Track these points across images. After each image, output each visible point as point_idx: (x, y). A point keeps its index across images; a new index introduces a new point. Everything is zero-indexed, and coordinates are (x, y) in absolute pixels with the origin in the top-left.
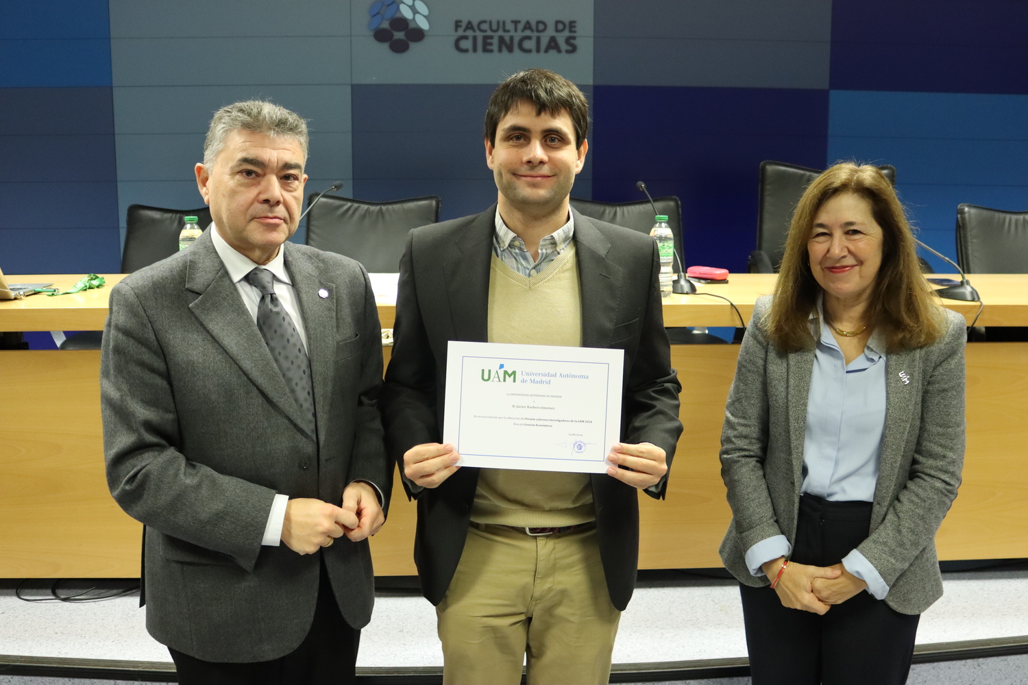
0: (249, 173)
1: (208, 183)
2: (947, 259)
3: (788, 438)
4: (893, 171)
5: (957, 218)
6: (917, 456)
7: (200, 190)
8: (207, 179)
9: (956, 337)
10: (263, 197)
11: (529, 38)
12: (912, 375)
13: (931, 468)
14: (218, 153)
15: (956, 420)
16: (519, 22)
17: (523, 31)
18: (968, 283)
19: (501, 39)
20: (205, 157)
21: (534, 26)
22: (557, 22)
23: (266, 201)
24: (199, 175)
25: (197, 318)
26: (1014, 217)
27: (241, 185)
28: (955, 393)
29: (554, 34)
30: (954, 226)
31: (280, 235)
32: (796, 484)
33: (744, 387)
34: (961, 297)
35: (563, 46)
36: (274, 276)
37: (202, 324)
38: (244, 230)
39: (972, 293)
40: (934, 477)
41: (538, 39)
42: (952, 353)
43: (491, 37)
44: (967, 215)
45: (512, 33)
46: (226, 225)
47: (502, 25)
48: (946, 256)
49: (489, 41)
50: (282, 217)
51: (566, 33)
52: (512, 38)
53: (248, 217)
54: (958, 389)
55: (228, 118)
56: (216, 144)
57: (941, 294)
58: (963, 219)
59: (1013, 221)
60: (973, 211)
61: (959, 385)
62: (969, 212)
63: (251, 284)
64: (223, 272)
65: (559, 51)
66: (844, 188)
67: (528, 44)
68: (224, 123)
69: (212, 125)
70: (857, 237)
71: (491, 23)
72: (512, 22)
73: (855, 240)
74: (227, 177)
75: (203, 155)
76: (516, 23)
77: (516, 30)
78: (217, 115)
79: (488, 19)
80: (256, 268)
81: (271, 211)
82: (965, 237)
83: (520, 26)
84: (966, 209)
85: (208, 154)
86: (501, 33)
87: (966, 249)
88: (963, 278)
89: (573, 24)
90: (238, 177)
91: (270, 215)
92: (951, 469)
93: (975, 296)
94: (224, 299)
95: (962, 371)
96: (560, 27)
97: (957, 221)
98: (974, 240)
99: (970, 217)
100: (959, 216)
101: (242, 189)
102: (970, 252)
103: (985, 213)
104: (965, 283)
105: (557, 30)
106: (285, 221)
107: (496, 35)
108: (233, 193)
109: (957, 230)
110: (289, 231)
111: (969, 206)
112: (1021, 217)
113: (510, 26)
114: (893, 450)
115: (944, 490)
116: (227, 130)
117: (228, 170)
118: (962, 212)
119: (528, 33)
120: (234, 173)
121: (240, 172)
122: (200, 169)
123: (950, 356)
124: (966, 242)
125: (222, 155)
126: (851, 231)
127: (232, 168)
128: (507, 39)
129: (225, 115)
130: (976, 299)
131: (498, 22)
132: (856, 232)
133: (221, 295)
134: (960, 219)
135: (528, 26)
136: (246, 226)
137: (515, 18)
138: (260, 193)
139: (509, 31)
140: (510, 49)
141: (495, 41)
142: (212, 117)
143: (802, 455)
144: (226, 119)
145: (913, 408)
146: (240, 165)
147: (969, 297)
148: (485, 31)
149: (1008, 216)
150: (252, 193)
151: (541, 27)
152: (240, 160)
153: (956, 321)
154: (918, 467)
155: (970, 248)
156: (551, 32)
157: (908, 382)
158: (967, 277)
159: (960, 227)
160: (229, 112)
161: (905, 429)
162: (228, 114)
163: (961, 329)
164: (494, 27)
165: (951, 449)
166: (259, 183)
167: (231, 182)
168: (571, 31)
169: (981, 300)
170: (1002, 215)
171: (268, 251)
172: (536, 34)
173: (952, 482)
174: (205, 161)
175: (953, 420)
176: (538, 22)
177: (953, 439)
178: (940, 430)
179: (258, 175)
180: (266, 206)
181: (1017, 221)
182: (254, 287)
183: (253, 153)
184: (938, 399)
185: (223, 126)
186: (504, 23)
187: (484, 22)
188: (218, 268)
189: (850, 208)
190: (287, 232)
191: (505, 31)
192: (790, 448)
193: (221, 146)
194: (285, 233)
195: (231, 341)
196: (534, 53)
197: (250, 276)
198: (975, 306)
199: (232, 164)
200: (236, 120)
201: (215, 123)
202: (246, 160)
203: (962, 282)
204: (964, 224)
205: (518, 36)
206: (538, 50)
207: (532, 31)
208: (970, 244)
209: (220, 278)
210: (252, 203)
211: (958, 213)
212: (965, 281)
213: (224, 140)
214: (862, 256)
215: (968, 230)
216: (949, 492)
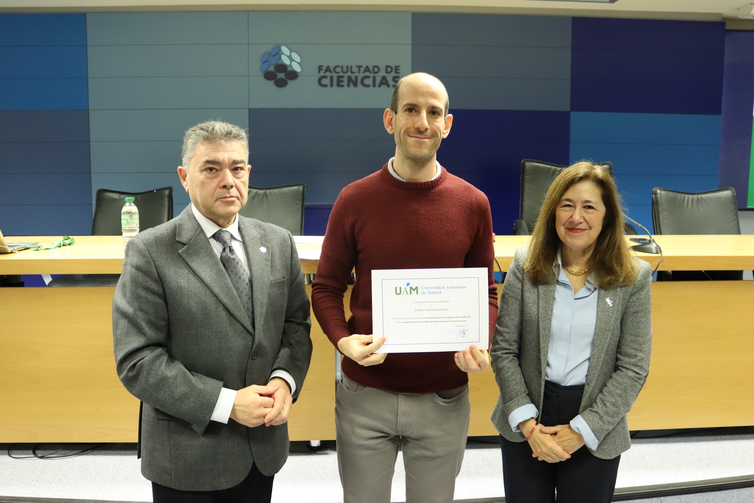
0: (211, 169)
1: (187, 178)
2: (640, 225)
3: (538, 342)
4: (611, 167)
5: (653, 198)
6: (618, 356)
7: (182, 184)
8: (186, 176)
9: (645, 277)
10: (222, 184)
11: (368, 77)
12: (614, 301)
13: (626, 363)
14: (191, 159)
15: (644, 332)
16: (361, 66)
17: (364, 72)
18: (654, 241)
19: (350, 78)
20: (183, 162)
21: (371, 69)
22: (387, 67)
23: (225, 187)
24: (181, 174)
25: (183, 259)
26: (691, 197)
27: (208, 178)
28: (643, 314)
29: (385, 74)
30: (651, 204)
31: (235, 208)
32: (543, 373)
33: (506, 308)
34: (648, 251)
35: (391, 83)
36: (232, 235)
37: (186, 263)
38: (211, 207)
39: (656, 248)
40: (628, 369)
41: (374, 78)
42: (642, 287)
43: (343, 77)
44: (659, 195)
45: (357, 74)
46: (200, 204)
47: (349, 69)
48: (639, 223)
49: (341, 79)
50: (236, 196)
51: (393, 74)
52: (356, 77)
53: (215, 199)
54: (646, 311)
55: (193, 135)
56: (188, 153)
57: (635, 248)
58: (656, 198)
59: (690, 199)
60: (663, 193)
61: (646, 309)
62: (660, 194)
63: (216, 240)
64: (200, 230)
65: (388, 86)
66: (585, 177)
67: (367, 81)
68: (192, 139)
69: (185, 140)
70: (590, 211)
71: (342, 67)
72: (357, 66)
73: (589, 213)
74: (198, 174)
75: (182, 161)
76: (359, 67)
77: (359, 72)
78: (188, 133)
79: (340, 64)
80: (220, 230)
81: (229, 193)
82: (658, 210)
83: (362, 69)
84: (658, 191)
85: (184, 160)
86: (349, 74)
87: (659, 218)
88: (651, 238)
89: (398, 68)
90: (204, 173)
91: (228, 195)
92: (640, 364)
93: (659, 250)
94: (201, 248)
95: (648, 300)
96: (389, 70)
97: (653, 200)
98: (664, 212)
99: (661, 197)
100: (653, 196)
101: (208, 181)
102: (661, 220)
103: (671, 193)
104: (652, 241)
105: (387, 72)
106: (238, 199)
107: (346, 75)
108: (203, 184)
109: (652, 205)
110: (241, 204)
111: (660, 189)
112: (695, 197)
113: (355, 69)
114: (599, 349)
115: (635, 378)
116: (194, 143)
117: (197, 169)
118: (655, 194)
119: (367, 74)
120: (202, 171)
121: (206, 169)
122: (181, 170)
123: (641, 289)
124: (658, 213)
125: (193, 160)
126: (588, 207)
127: (200, 167)
128: (354, 78)
129: (192, 133)
130: (659, 252)
131: (347, 67)
132: (590, 207)
133: (199, 245)
134: (654, 198)
135: (367, 69)
136: (213, 204)
137: (359, 64)
138: (220, 182)
139: (354, 73)
140: (355, 85)
141: (345, 80)
142: (184, 135)
143: (547, 353)
144: (193, 136)
145: (615, 323)
146: (205, 165)
147: (654, 251)
148: (339, 73)
149: (687, 196)
150: (214, 183)
151: (376, 70)
152: (204, 162)
153: (645, 267)
154: (619, 363)
155: (661, 217)
156: (382, 73)
157: (611, 305)
158: (654, 237)
159: (655, 204)
160: (194, 131)
161: (607, 336)
162: (194, 132)
163: (648, 272)
164: (345, 70)
165: (641, 351)
166: (218, 176)
167: (202, 176)
168: (396, 73)
169: (663, 253)
170: (683, 195)
171: (228, 218)
172: (372, 75)
173: (640, 373)
174: (183, 165)
175: (642, 332)
176: (374, 67)
177: (642, 345)
178: (633, 338)
179: (217, 170)
180: (224, 190)
181: (693, 199)
182: (218, 242)
183: (212, 157)
184: (632, 318)
185: (191, 140)
186: (351, 67)
187: (338, 66)
188: (197, 228)
189: (587, 192)
190: (240, 205)
191: (352, 72)
192: (540, 349)
193: (192, 154)
194: (238, 206)
195: (206, 274)
196: (371, 87)
197: (216, 236)
198: (659, 256)
199: (199, 165)
200: (199, 135)
201: (186, 139)
202: (208, 162)
203: (650, 240)
204: (657, 202)
205: (360, 76)
206: (374, 86)
207: (370, 73)
208: (661, 215)
209: (198, 234)
210: (216, 189)
211: (653, 194)
212: (651, 240)
213: (193, 150)
214: (591, 223)
215: (660, 205)
216: (640, 380)
